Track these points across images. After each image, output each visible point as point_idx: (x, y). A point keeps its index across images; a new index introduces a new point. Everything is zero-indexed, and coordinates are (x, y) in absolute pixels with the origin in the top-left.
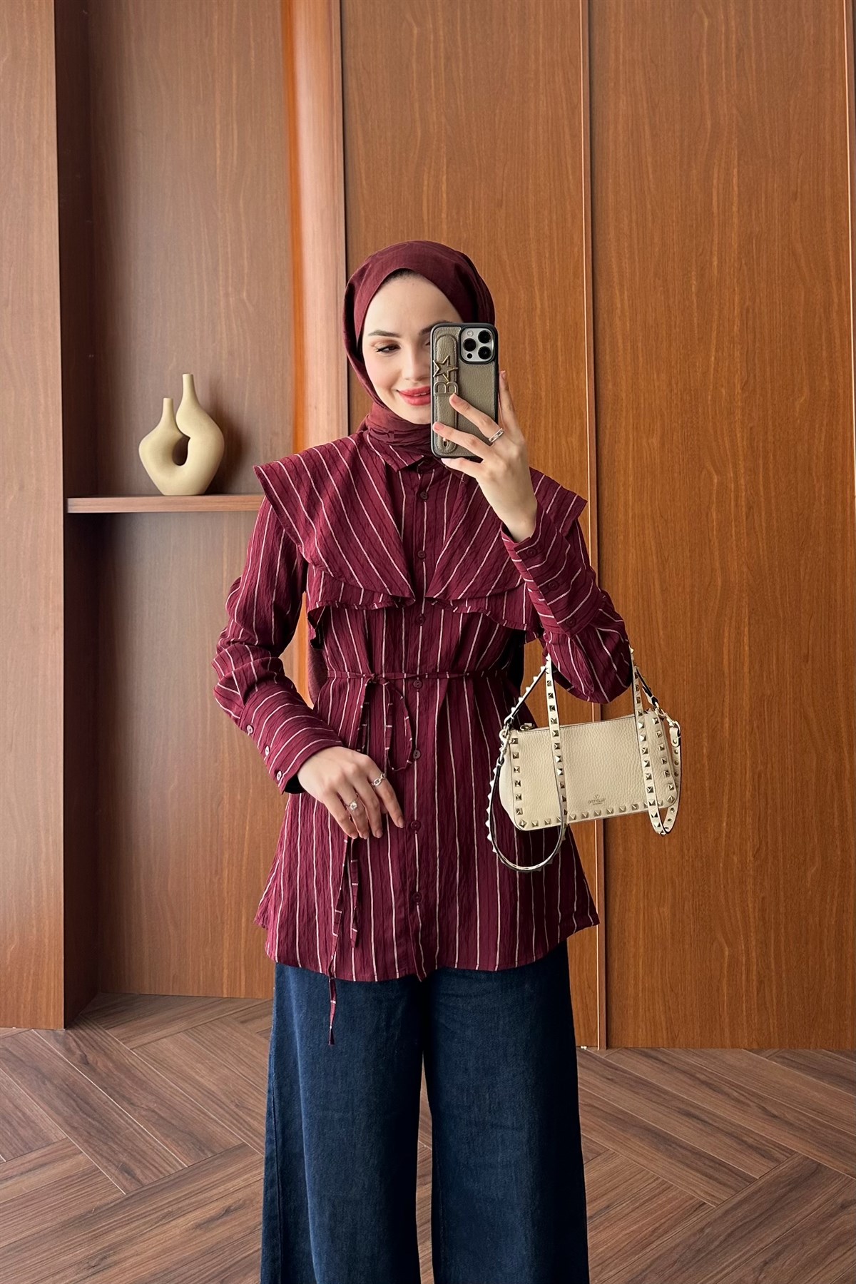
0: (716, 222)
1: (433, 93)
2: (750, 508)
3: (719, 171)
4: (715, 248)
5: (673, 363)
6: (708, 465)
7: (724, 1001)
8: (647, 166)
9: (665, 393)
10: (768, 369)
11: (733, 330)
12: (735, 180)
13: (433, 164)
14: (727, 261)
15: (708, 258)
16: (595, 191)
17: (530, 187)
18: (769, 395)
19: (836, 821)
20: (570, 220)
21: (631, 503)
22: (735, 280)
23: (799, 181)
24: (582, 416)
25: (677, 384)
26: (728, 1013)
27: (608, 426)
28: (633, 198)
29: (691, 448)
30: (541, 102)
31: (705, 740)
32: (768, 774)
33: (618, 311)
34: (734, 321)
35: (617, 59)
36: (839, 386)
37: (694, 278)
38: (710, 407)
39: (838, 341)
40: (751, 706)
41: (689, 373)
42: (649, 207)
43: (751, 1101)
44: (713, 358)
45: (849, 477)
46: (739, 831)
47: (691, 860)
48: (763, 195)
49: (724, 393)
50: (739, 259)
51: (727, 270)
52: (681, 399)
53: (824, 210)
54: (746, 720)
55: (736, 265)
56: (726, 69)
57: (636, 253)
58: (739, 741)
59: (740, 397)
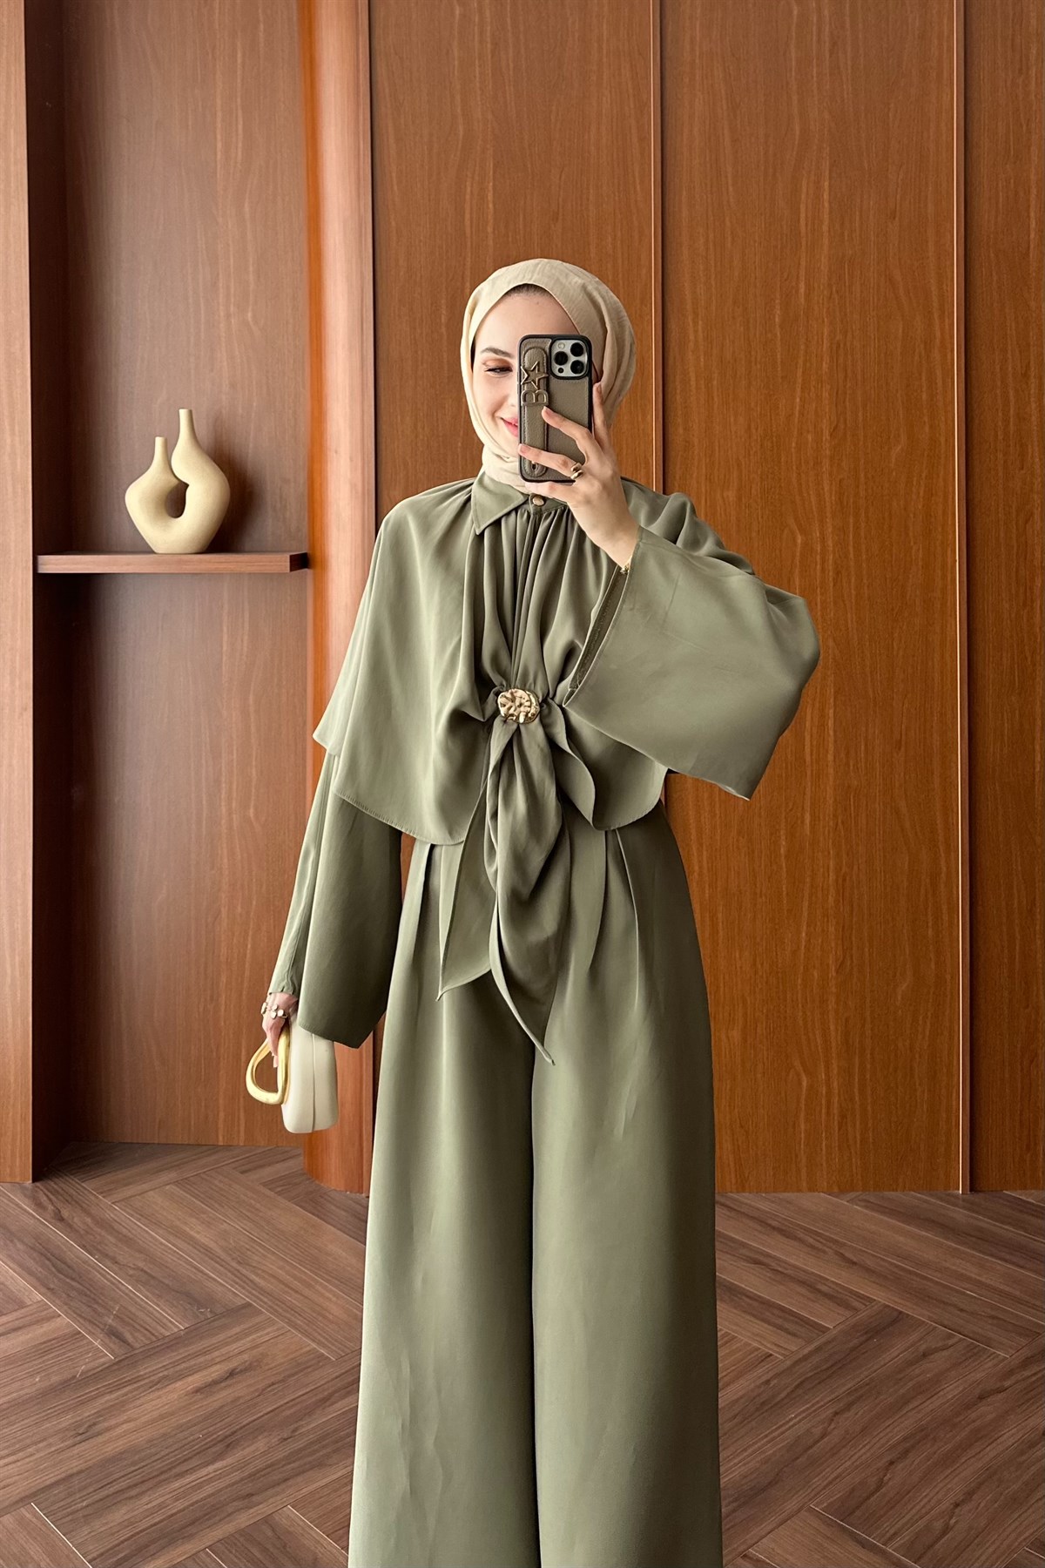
0: (804, 243)
1: (478, 84)
2: (838, 573)
3: (808, 184)
4: (802, 273)
5: (753, 404)
6: (791, 522)
7: (801, 1138)
8: (726, 177)
9: (743, 440)
10: (860, 414)
11: (822, 366)
12: (826, 196)
13: (477, 168)
14: (816, 285)
15: (794, 284)
16: (667, 205)
17: (591, 198)
18: (861, 443)
19: (930, 931)
22: (825, 310)
23: (898, 197)
24: (647, 464)
25: (757, 429)
26: (805, 1153)
27: (677, 477)
28: (710, 213)
29: (772, 503)
30: (604, 99)
31: (783, 837)
32: (854, 877)
33: (691, 345)
34: (822, 360)
35: (693, 51)
36: (940, 434)
37: (778, 307)
38: (794, 455)
39: (940, 383)
40: (835, 799)
41: (771, 416)
42: (728, 223)
43: (830, 1248)
44: (798, 400)
45: (951, 538)
46: (820, 941)
47: (764, 976)
48: (857, 213)
49: (811, 438)
50: (830, 286)
51: (816, 299)
52: (762, 446)
53: (926, 232)
54: (829, 815)
55: (825, 292)
56: (818, 65)
57: (713, 276)
58: (821, 839)
59: (828, 445)
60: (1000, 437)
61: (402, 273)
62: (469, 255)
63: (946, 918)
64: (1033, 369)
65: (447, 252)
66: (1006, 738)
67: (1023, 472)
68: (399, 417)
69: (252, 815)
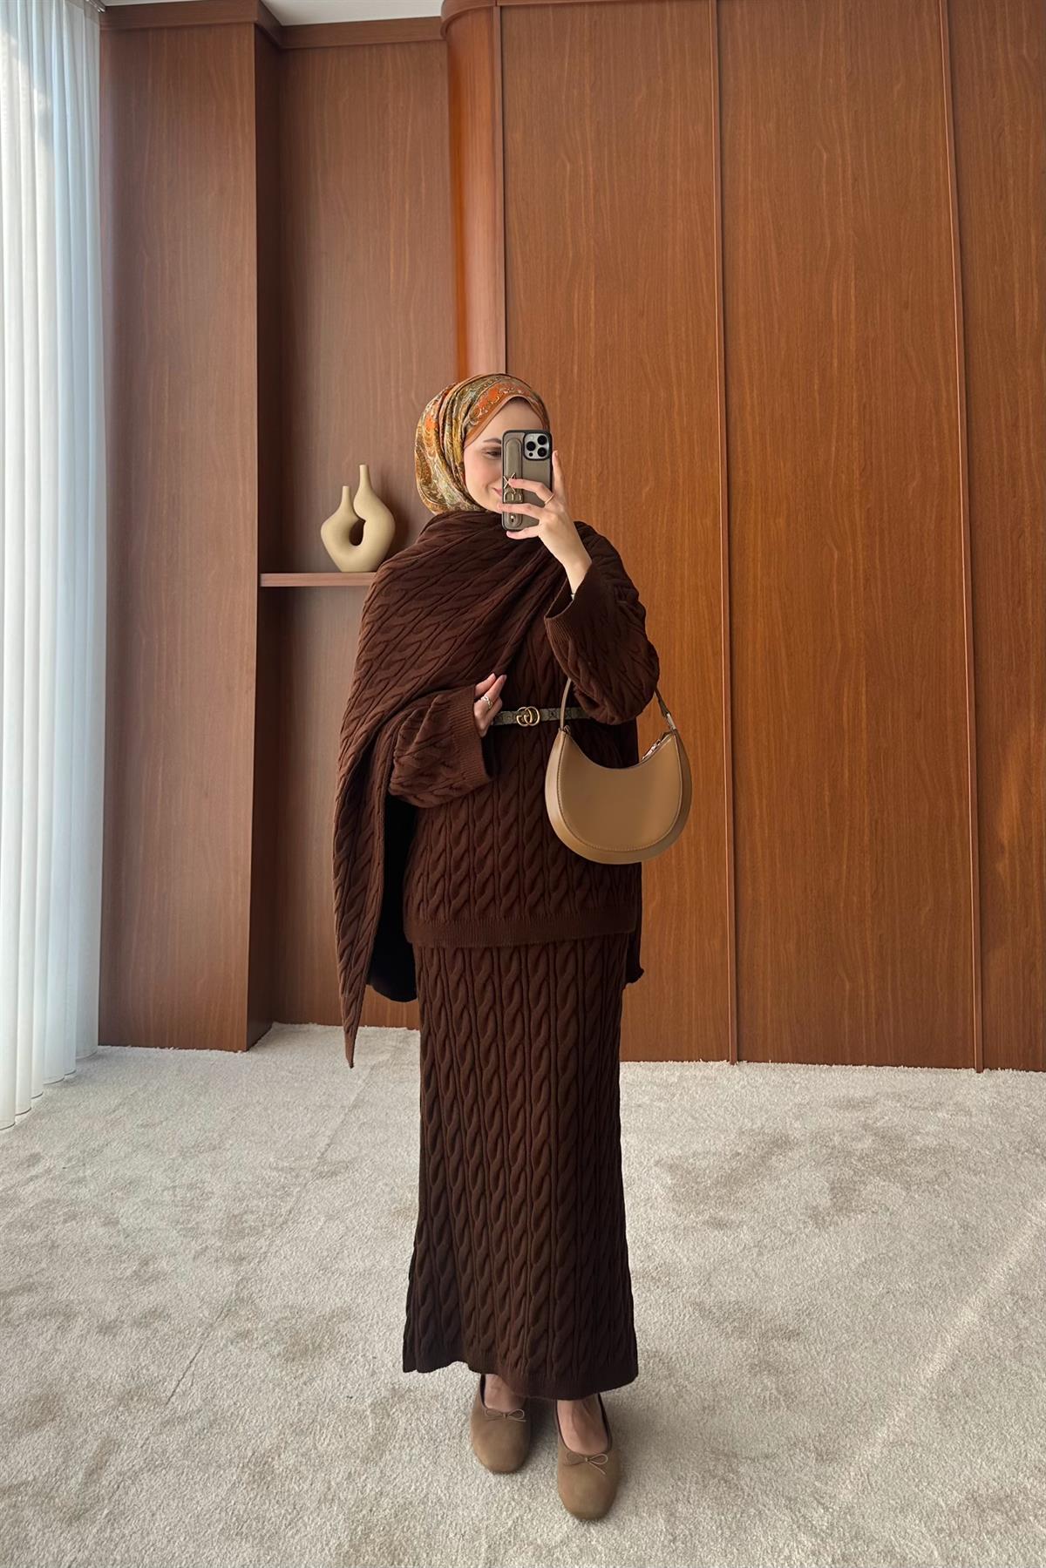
0: (836, 329)
1: (583, 220)
2: (867, 580)
3: (837, 285)
4: (835, 351)
5: (797, 453)
6: (829, 542)
8: (773, 280)
9: (790, 479)
10: (883, 459)
11: (852, 422)
12: (852, 293)
13: (583, 280)
14: (846, 361)
15: (828, 360)
17: (668, 299)
18: (884, 480)
21: (759, 578)
22: (854, 380)
23: (910, 292)
24: (715, 499)
25: (801, 471)
27: (739, 509)
28: (761, 307)
29: (814, 527)
30: (678, 227)
31: (827, 789)
33: (748, 408)
34: (852, 418)
35: (746, 189)
36: (947, 474)
37: (816, 377)
38: (831, 491)
39: (946, 431)
41: (812, 461)
42: (775, 315)
44: (834, 448)
46: (858, 873)
49: (844, 477)
50: (857, 360)
51: (846, 371)
52: (806, 484)
53: (932, 317)
54: (864, 771)
55: (854, 366)
56: (843, 196)
57: (764, 356)
59: (858, 482)
60: (996, 472)
62: (577, 344)
64: (1021, 420)
65: (560, 342)
66: (1006, 710)
67: (1016, 499)
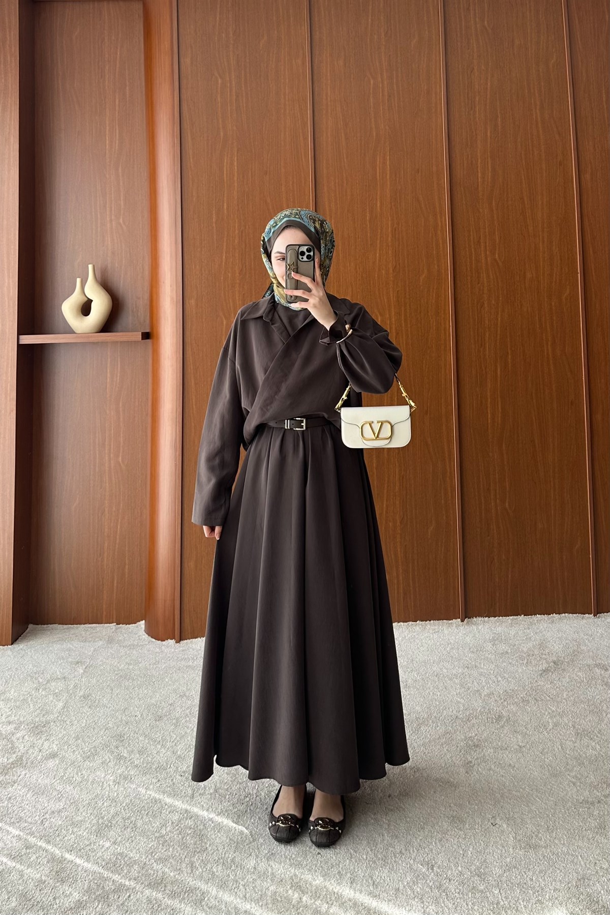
0: (378, 183)
1: (229, 114)
3: (380, 158)
4: (378, 197)
5: (357, 257)
6: (376, 311)
8: (343, 155)
9: (353, 273)
10: (406, 260)
11: (388, 240)
12: (388, 163)
13: (230, 151)
14: (385, 203)
15: (375, 202)
16: (317, 167)
17: (282, 164)
18: (407, 274)
19: (443, 501)
20: (303, 182)
22: (389, 214)
23: (420, 163)
25: (359, 269)
28: (336, 170)
30: (287, 121)
31: (375, 459)
32: (407, 476)
34: (388, 236)
35: (327, 99)
36: (441, 270)
37: (368, 213)
38: (376, 280)
39: (441, 246)
41: (365, 262)
42: (345, 176)
44: (378, 255)
45: (447, 316)
46: (392, 508)
48: (402, 170)
49: (383, 272)
50: (391, 203)
51: (385, 209)
52: (362, 276)
53: (432, 178)
55: (389, 206)
56: (382, 106)
57: (338, 199)
58: (392, 459)
59: (392, 275)
60: (469, 269)
61: (194, 199)
62: (226, 190)
63: (450, 494)
64: (482, 239)
65: (216, 189)
66: (475, 407)
67: (480, 285)
68: (193, 266)
69: (120, 461)
